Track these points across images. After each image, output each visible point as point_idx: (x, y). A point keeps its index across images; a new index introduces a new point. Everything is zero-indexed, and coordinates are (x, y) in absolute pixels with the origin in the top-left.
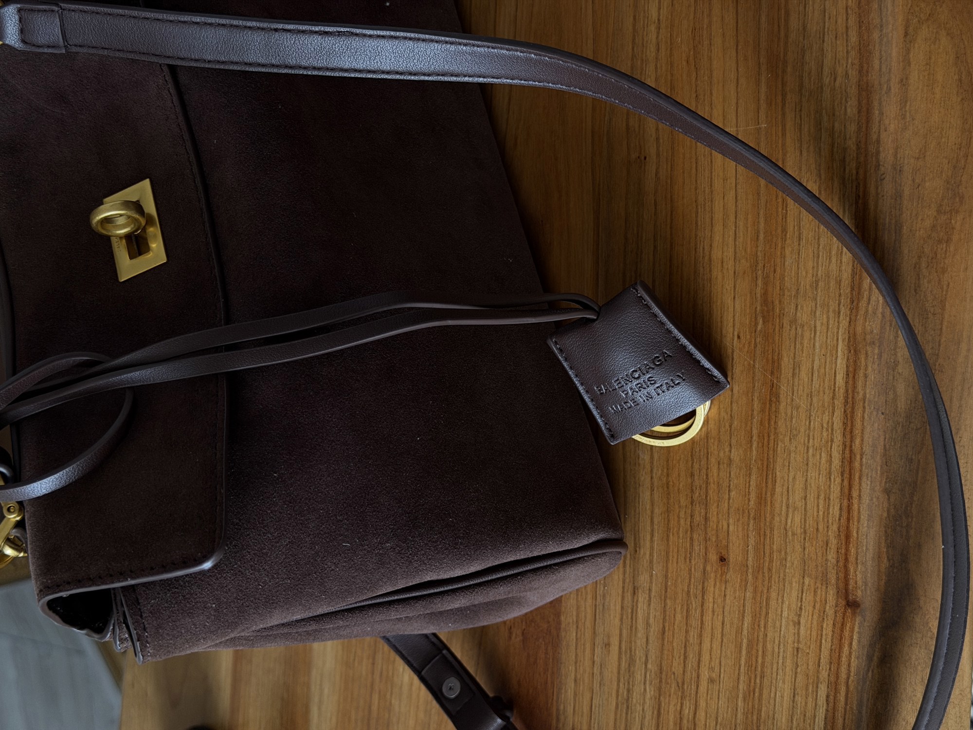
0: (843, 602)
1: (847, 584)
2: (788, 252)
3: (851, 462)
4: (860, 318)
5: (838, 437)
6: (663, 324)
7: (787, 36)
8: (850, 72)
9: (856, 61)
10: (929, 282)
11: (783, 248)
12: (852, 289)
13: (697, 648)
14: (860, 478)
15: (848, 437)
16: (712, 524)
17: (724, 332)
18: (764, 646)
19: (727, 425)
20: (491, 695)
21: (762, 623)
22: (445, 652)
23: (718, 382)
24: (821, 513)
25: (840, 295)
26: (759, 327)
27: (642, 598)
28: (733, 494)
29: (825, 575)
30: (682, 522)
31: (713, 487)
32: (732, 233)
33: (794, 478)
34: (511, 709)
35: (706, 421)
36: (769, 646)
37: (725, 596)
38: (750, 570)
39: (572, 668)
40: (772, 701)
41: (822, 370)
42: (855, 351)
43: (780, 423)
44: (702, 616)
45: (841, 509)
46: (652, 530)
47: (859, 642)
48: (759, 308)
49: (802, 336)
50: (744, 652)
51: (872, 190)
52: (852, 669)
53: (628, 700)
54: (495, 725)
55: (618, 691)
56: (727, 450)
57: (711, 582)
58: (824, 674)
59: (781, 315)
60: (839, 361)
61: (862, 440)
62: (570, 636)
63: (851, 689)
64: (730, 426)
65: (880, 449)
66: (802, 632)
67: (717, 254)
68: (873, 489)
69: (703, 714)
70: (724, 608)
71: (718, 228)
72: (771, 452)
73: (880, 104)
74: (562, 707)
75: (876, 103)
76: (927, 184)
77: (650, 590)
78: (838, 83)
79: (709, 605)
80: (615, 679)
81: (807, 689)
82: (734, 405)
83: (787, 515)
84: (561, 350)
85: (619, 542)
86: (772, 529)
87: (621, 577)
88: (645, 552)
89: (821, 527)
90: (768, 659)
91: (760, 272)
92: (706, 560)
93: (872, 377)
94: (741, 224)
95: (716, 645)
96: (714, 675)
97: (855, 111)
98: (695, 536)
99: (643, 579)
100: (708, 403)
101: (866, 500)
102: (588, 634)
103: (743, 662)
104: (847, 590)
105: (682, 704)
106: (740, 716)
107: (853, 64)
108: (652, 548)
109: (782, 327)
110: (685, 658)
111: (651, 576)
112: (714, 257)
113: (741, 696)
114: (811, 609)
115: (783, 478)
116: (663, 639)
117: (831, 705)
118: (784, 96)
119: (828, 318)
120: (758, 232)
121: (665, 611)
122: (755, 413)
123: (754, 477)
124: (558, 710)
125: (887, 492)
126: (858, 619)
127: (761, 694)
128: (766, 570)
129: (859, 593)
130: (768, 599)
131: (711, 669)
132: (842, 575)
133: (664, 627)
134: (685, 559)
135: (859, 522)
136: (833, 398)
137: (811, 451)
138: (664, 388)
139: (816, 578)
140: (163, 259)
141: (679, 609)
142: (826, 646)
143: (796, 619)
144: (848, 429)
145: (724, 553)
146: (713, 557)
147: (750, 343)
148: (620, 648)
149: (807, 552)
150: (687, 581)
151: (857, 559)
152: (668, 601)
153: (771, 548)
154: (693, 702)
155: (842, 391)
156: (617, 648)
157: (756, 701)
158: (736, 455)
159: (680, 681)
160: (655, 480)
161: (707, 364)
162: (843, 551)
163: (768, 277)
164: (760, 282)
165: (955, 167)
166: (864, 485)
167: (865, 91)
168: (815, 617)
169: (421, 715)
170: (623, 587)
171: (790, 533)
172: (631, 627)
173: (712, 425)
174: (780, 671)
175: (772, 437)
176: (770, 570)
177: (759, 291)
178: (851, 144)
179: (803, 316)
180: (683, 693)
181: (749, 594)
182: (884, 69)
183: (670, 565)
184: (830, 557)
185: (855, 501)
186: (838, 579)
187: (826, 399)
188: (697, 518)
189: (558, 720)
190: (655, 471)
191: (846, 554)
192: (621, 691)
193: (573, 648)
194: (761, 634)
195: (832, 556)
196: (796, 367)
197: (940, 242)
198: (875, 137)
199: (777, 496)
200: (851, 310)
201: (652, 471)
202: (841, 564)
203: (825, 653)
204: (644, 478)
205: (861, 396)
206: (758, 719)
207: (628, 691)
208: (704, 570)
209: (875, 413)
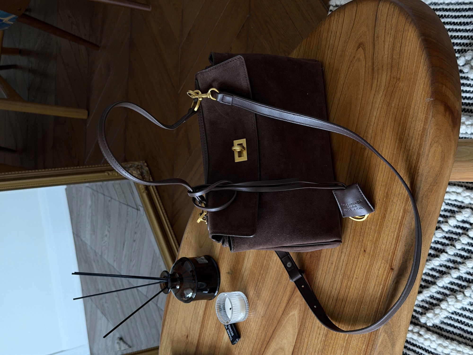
0: (390, 268)
1: (392, 264)
2: (395, 184)
3: (398, 237)
4: (407, 206)
5: (397, 231)
6: (361, 194)
7: (404, 134)
8: (416, 149)
9: (418, 147)
10: (425, 201)
11: (394, 183)
12: (407, 198)
13: (354, 270)
14: (400, 242)
15: (399, 231)
16: (364, 242)
17: (376, 198)
18: (370, 273)
19: (372, 220)
20: (299, 269)
21: (371, 268)
22: (289, 255)
23: (372, 210)
24: (389, 247)
25: (404, 199)
26: (384, 200)
27: (343, 255)
28: (370, 236)
29: (387, 261)
30: (357, 239)
31: (366, 233)
32: (383, 175)
33: (385, 237)
34: (303, 273)
35: (368, 217)
36: (371, 274)
37: (363, 259)
38: (371, 255)
39: (322, 267)
40: (369, 286)
41: (396, 214)
42: (405, 212)
43: (384, 223)
44: (357, 262)
45: (394, 247)
46: (349, 239)
47: (392, 277)
48: (385, 195)
49: (394, 205)
50: (365, 274)
51: (416, 178)
52: (389, 283)
53: (335, 278)
54: (299, 276)
55: (332, 275)
56: (371, 226)
57: (361, 255)
58: (382, 283)
59: (390, 199)
60: (401, 213)
61: (402, 233)
62: (322, 259)
63: (388, 288)
64: (373, 220)
65: (406, 236)
66: (380, 272)
67: (378, 178)
68: (402, 245)
69: (353, 285)
70: (363, 262)
71: (380, 173)
72: (381, 229)
73: (421, 159)
74: (317, 276)
75: (420, 158)
76: (429, 179)
77: (346, 253)
78: (413, 150)
79: (359, 261)
80: (333, 272)
81: (378, 285)
82: (375, 216)
83: (382, 245)
84: (335, 194)
85: (340, 241)
86: (378, 247)
87: (339, 248)
88: (346, 244)
89: (389, 250)
90: (371, 276)
91: (387, 187)
92: (361, 250)
93: (407, 219)
94: (385, 174)
95: (359, 270)
96: (357, 277)
97: (416, 158)
98: (359, 243)
99: (344, 250)
100: (369, 214)
101: (400, 246)
102: (328, 260)
103: (364, 276)
104: (391, 265)
105: (348, 282)
106: (361, 288)
107: (417, 147)
108: (348, 244)
109: (389, 201)
110: (351, 271)
111: (347, 250)
112: (377, 179)
113: (362, 283)
114: (383, 268)
115: (382, 236)
116: (346, 266)
117: (382, 290)
118: (401, 147)
119: (400, 203)
120: (389, 177)
121: (348, 259)
122: (379, 219)
123: (376, 234)
124: (316, 276)
125: (405, 246)
126: (393, 272)
127: (367, 284)
128: (374, 256)
129: (394, 267)
130: (373, 263)
131: (357, 276)
132: (391, 262)
133: (347, 263)
134: (356, 248)
135: (397, 251)
136: (398, 222)
137: (390, 232)
138: (359, 208)
139: (385, 261)
140: (246, 160)
141: (352, 259)
142: (384, 276)
143: (379, 269)
144: (399, 229)
145: (365, 249)
146: (363, 250)
147: (382, 202)
148: (335, 265)
149: (384, 254)
150: (355, 254)
151: (395, 259)
152: (350, 257)
153: (376, 252)
154: (351, 282)
155: (400, 220)
156: (334, 265)
157: (366, 285)
158: (373, 227)
159: (349, 276)
160: (352, 227)
161: (370, 205)
162: (392, 257)
163: (389, 188)
164: (387, 189)
165: (436, 176)
166: (400, 243)
167: (419, 154)
168: (383, 270)
169: (278, 269)
170: (339, 251)
171: (381, 249)
172: (339, 261)
173: (369, 218)
174: (373, 280)
175: (382, 226)
176: (375, 256)
177: (386, 191)
178: (413, 165)
179: (395, 201)
180: (349, 279)
181: (369, 261)
182: (424, 151)
183: (352, 249)
184: (389, 257)
185: (397, 246)
186: (390, 262)
187: (396, 221)
188: (360, 240)
189: (316, 278)
190: (353, 225)
191: (393, 257)
192: (333, 275)
193: (323, 262)
194: (370, 270)
195: (390, 257)
196: (391, 212)
197: (429, 192)
198: (419, 166)
199: (380, 240)
200: (406, 203)
201: (352, 225)
202: (392, 259)
203: (384, 278)
204: (350, 226)
205: (404, 223)
206: (365, 290)
207: (335, 276)
208: (360, 252)
209: (406, 228)
